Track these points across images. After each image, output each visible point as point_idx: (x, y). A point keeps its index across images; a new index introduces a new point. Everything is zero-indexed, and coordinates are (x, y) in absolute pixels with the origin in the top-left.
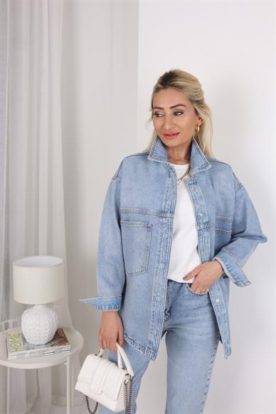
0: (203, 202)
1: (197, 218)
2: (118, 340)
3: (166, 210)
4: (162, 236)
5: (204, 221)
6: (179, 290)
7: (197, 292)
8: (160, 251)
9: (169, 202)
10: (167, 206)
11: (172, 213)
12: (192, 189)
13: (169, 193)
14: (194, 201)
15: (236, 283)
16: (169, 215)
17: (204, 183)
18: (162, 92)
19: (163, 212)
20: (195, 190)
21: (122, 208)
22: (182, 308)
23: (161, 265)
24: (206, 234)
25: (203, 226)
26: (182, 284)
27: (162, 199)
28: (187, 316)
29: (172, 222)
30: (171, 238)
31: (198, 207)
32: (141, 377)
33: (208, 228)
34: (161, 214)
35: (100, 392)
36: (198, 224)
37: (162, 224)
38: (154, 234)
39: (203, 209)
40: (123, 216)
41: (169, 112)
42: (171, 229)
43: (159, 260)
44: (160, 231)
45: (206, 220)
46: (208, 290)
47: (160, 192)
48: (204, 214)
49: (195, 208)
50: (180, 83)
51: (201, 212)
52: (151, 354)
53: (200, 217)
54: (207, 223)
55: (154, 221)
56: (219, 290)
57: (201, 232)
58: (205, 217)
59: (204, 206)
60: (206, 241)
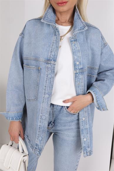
0: (79, 54)
1: (75, 65)
3: (51, 59)
4: (47, 76)
5: (80, 68)
6: (61, 110)
7: (72, 112)
8: (46, 87)
9: (53, 53)
10: (51, 56)
11: (55, 61)
12: (73, 45)
13: (54, 47)
14: (74, 53)
15: (98, 108)
16: (52, 62)
17: (82, 40)
19: (48, 60)
20: (75, 46)
21: (24, 56)
22: (62, 121)
23: (47, 96)
24: (81, 76)
25: (78, 71)
26: (63, 106)
27: (49, 51)
28: (65, 126)
29: (54, 67)
30: (54, 78)
31: (76, 57)
32: (38, 159)
33: (82, 73)
34: (48, 61)
35: (8, 167)
36: (75, 69)
37: (48, 68)
38: (42, 75)
39: (79, 59)
40: (25, 62)
42: (54, 72)
43: (45, 93)
44: (46, 73)
46: (78, 112)
47: (48, 46)
48: (80, 63)
49: (74, 58)
51: (78, 62)
52: (37, 152)
53: (77, 65)
54: (82, 69)
55: (43, 66)
56: (86, 112)
57: (77, 75)
58: (80, 65)
59: (80, 57)
60: (81, 81)
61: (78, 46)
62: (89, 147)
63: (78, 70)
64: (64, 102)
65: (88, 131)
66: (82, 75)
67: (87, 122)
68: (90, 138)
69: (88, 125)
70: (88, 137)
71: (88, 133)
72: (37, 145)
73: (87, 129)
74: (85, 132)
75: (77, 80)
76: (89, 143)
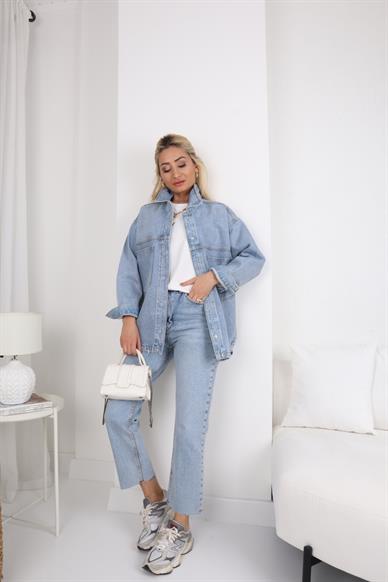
0: (195, 228)
1: (190, 241)
2: (137, 347)
3: (164, 234)
4: (161, 255)
9: (166, 227)
10: (165, 231)
11: (168, 235)
14: (186, 227)
16: (166, 238)
18: (165, 151)
20: (188, 220)
24: (199, 255)
25: (194, 247)
26: (182, 293)
30: (168, 255)
31: (189, 232)
33: (200, 250)
34: (161, 237)
36: (190, 246)
37: (161, 245)
38: (155, 254)
39: (194, 233)
41: (174, 165)
43: (160, 275)
44: (160, 251)
45: (197, 242)
48: (196, 238)
49: (187, 233)
50: (177, 141)
53: (192, 240)
54: (199, 245)
55: (156, 244)
57: (194, 252)
58: (196, 240)
59: (195, 231)
61: (192, 220)
64: (182, 284)
73: (217, 322)
74: (214, 327)
75: (195, 259)
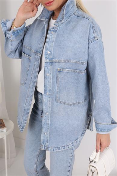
0: (52, 44)
3: (38, 51)
9: (40, 45)
10: (39, 48)
11: (40, 53)
14: (47, 42)
20: (51, 36)
23: (32, 84)
29: (39, 59)
33: (51, 63)
34: (36, 53)
36: (45, 58)
37: (35, 59)
42: (38, 63)
44: (34, 63)
49: (46, 47)
51: (49, 51)
52: (21, 129)
53: (48, 54)
54: (52, 59)
55: (32, 56)
56: (49, 108)
57: (47, 64)
58: (51, 54)
59: (52, 47)
60: (49, 72)
61: (54, 36)
62: (47, 142)
63: (48, 59)
65: (49, 127)
66: (51, 65)
67: (49, 118)
68: (49, 133)
69: (49, 121)
70: (48, 132)
71: (48, 128)
72: (21, 123)
73: (48, 124)
74: (46, 126)
75: (46, 70)
76: (48, 139)
